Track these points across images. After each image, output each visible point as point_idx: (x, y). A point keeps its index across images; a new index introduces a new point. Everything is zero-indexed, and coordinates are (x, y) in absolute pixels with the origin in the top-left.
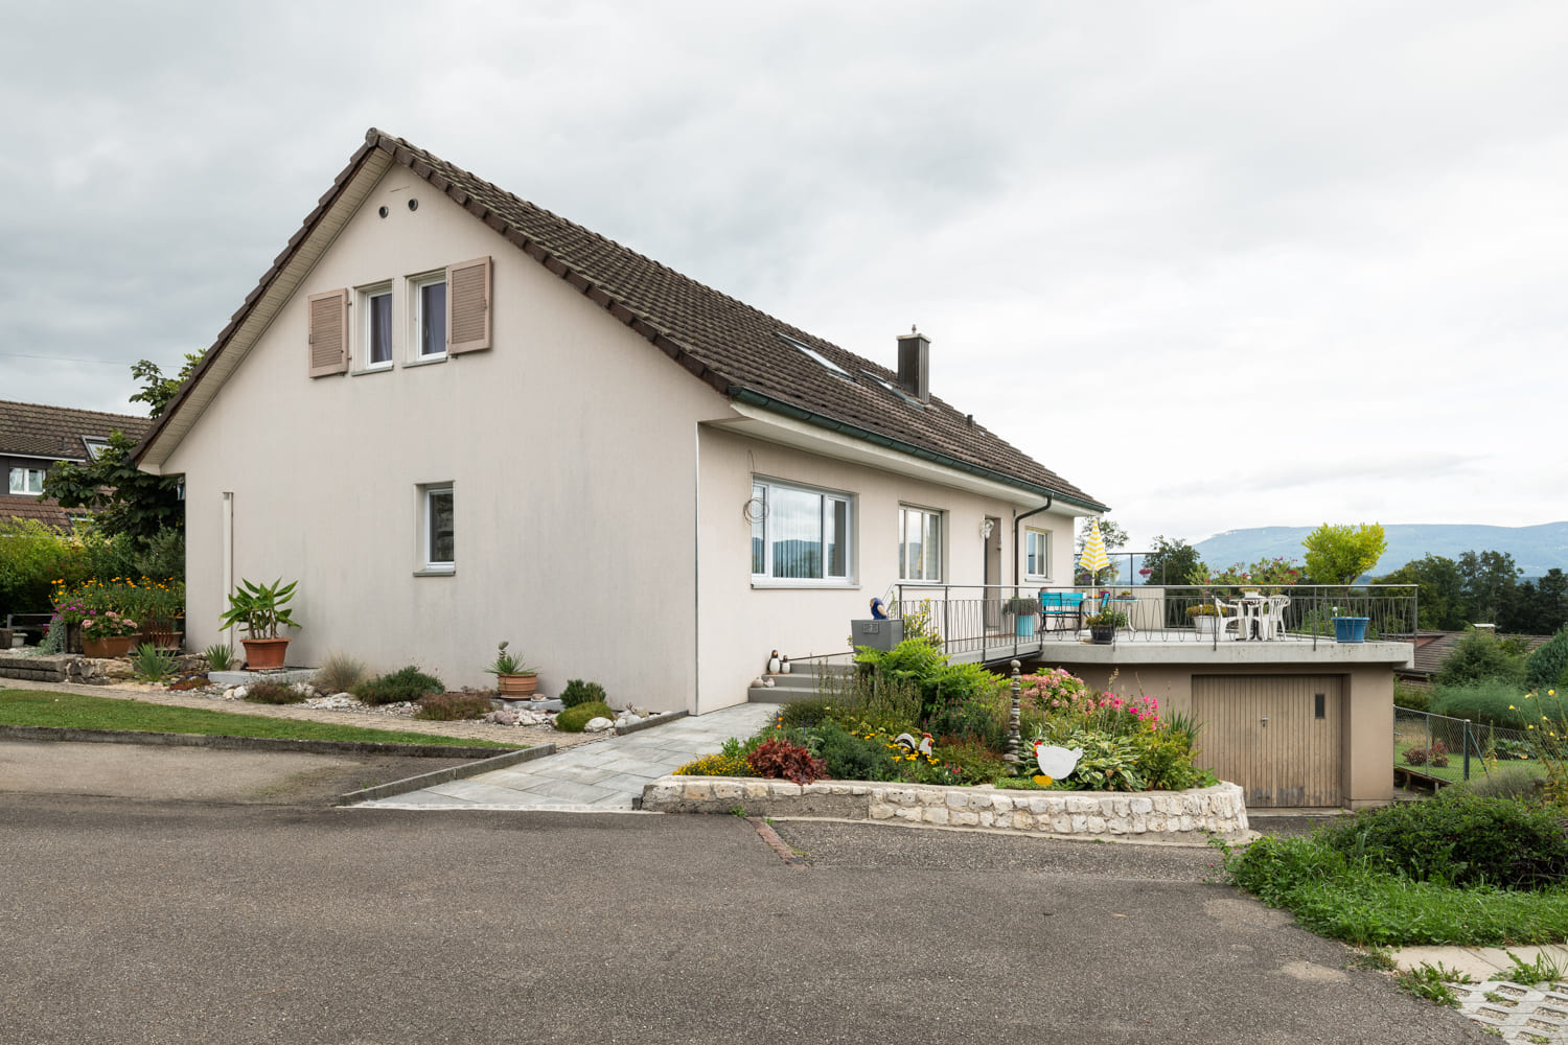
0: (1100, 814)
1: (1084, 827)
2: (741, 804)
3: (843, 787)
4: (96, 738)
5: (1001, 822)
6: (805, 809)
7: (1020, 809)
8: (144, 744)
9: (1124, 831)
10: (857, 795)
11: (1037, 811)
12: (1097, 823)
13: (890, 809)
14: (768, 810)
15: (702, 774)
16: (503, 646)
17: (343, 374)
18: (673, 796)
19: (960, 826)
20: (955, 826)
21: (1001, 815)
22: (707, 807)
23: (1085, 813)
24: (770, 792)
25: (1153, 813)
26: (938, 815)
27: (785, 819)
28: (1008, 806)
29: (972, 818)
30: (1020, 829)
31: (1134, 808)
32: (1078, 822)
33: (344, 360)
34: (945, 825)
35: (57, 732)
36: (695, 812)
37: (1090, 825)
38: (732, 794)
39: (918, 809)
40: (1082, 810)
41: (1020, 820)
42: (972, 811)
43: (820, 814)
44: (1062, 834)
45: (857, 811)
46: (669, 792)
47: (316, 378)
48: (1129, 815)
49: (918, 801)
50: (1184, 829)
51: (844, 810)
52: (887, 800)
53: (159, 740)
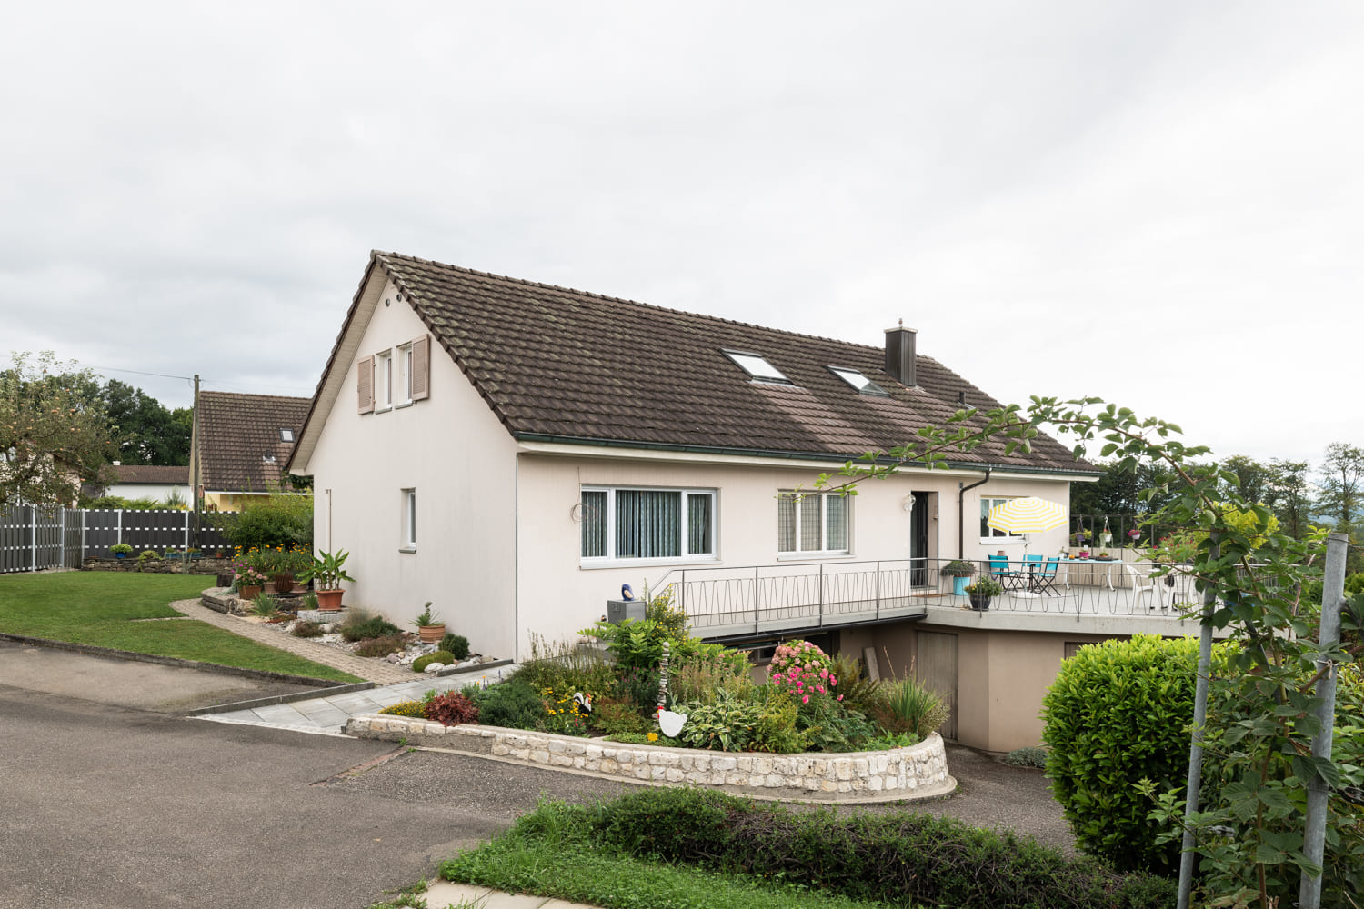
0: (680, 767)
1: (663, 776)
2: (405, 736)
3: (474, 730)
4: (149, 660)
5: (591, 766)
6: (447, 744)
7: (609, 758)
8: (170, 665)
9: (701, 782)
10: (484, 737)
11: (622, 760)
12: (675, 774)
13: (506, 749)
14: (423, 742)
15: (393, 714)
16: (428, 605)
17: (372, 412)
18: (364, 727)
19: (556, 766)
20: (553, 766)
21: (592, 761)
22: (384, 737)
23: (665, 765)
24: (425, 730)
25: (736, 770)
26: (541, 757)
27: (435, 749)
28: (598, 754)
29: (568, 761)
30: (605, 773)
31: (715, 766)
32: (657, 772)
33: (372, 403)
34: (546, 764)
35: (132, 654)
36: (377, 739)
37: (668, 775)
38: (399, 729)
39: (527, 751)
40: (662, 762)
41: (606, 765)
42: (568, 755)
43: (457, 748)
44: (641, 779)
45: (483, 748)
46: (361, 725)
47: (363, 414)
48: (708, 770)
49: (527, 745)
50: (768, 785)
51: (474, 747)
52: (505, 742)
53: (176, 663)
